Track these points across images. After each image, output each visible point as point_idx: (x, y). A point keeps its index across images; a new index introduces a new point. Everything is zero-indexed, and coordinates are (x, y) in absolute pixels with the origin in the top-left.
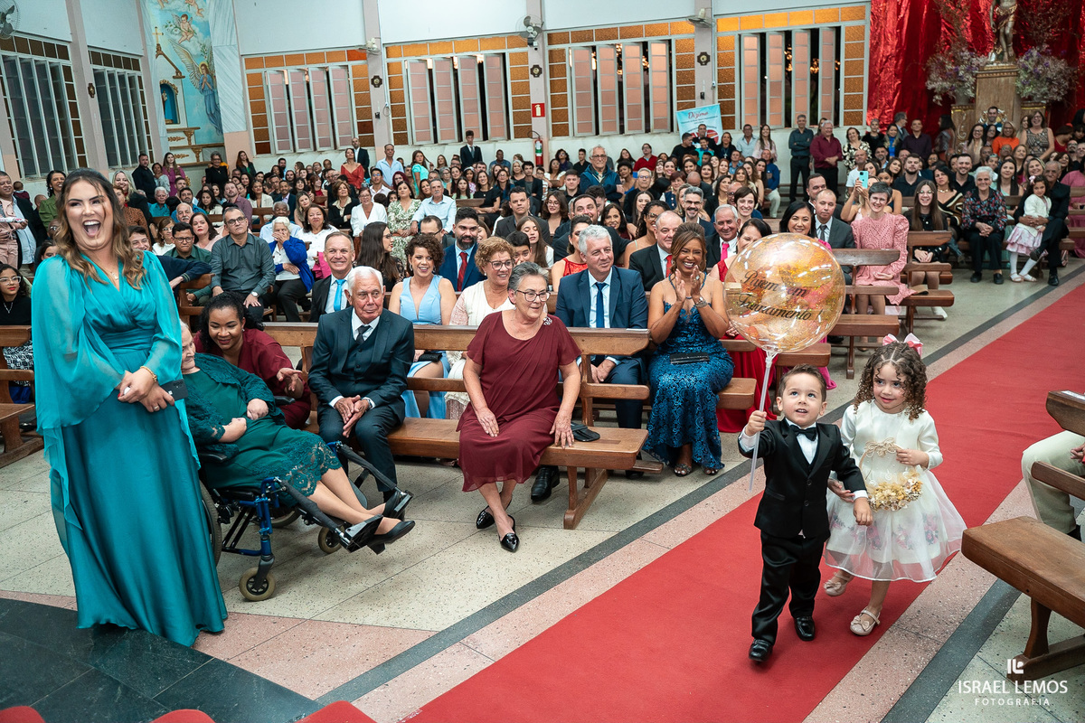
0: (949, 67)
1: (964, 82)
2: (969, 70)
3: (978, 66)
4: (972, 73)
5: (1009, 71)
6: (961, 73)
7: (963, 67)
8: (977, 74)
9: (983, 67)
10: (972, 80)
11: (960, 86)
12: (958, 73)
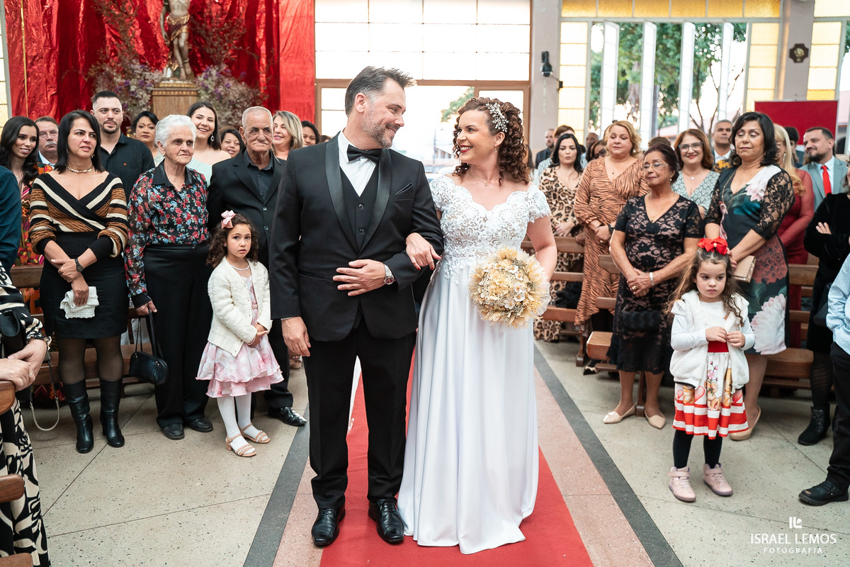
0: (119, 80)
1: (137, 99)
2: (142, 85)
3: (153, 82)
4: (147, 90)
5: (188, 89)
6: (133, 88)
7: (134, 81)
8: (152, 91)
9: (158, 84)
10: (148, 97)
11: (135, 105)
12: (128, 87)
